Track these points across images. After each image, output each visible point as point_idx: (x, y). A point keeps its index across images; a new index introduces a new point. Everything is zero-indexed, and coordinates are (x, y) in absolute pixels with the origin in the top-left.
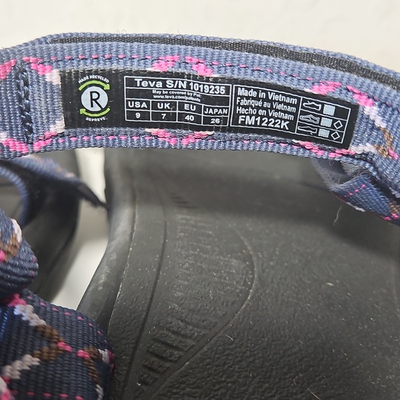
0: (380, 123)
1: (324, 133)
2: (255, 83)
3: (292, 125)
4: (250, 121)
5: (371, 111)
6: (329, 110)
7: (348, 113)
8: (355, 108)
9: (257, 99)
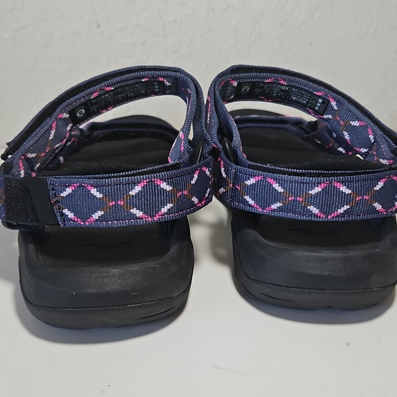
0: (335, 108)
1: (317, 108)
2: (299, 88)
3: (307, 103)
4: (294, 98)
5: (333, 104)
6: (320, 101)
7: (326, 103)
8: (329, 101)
9: (298, 92)
